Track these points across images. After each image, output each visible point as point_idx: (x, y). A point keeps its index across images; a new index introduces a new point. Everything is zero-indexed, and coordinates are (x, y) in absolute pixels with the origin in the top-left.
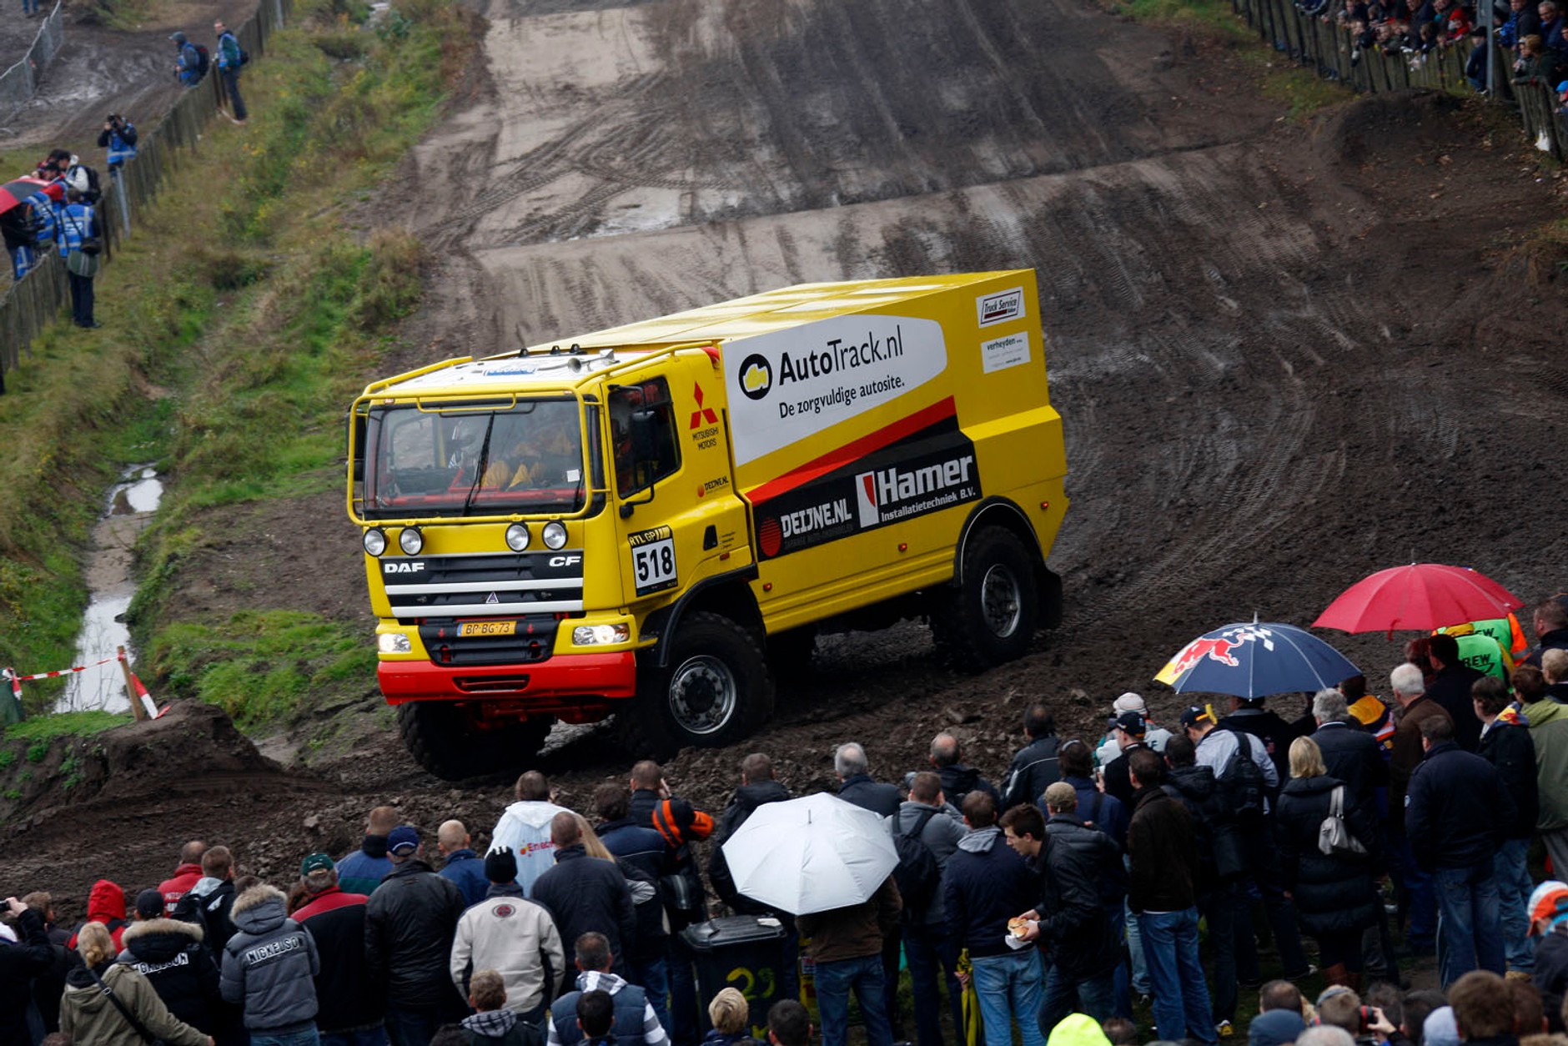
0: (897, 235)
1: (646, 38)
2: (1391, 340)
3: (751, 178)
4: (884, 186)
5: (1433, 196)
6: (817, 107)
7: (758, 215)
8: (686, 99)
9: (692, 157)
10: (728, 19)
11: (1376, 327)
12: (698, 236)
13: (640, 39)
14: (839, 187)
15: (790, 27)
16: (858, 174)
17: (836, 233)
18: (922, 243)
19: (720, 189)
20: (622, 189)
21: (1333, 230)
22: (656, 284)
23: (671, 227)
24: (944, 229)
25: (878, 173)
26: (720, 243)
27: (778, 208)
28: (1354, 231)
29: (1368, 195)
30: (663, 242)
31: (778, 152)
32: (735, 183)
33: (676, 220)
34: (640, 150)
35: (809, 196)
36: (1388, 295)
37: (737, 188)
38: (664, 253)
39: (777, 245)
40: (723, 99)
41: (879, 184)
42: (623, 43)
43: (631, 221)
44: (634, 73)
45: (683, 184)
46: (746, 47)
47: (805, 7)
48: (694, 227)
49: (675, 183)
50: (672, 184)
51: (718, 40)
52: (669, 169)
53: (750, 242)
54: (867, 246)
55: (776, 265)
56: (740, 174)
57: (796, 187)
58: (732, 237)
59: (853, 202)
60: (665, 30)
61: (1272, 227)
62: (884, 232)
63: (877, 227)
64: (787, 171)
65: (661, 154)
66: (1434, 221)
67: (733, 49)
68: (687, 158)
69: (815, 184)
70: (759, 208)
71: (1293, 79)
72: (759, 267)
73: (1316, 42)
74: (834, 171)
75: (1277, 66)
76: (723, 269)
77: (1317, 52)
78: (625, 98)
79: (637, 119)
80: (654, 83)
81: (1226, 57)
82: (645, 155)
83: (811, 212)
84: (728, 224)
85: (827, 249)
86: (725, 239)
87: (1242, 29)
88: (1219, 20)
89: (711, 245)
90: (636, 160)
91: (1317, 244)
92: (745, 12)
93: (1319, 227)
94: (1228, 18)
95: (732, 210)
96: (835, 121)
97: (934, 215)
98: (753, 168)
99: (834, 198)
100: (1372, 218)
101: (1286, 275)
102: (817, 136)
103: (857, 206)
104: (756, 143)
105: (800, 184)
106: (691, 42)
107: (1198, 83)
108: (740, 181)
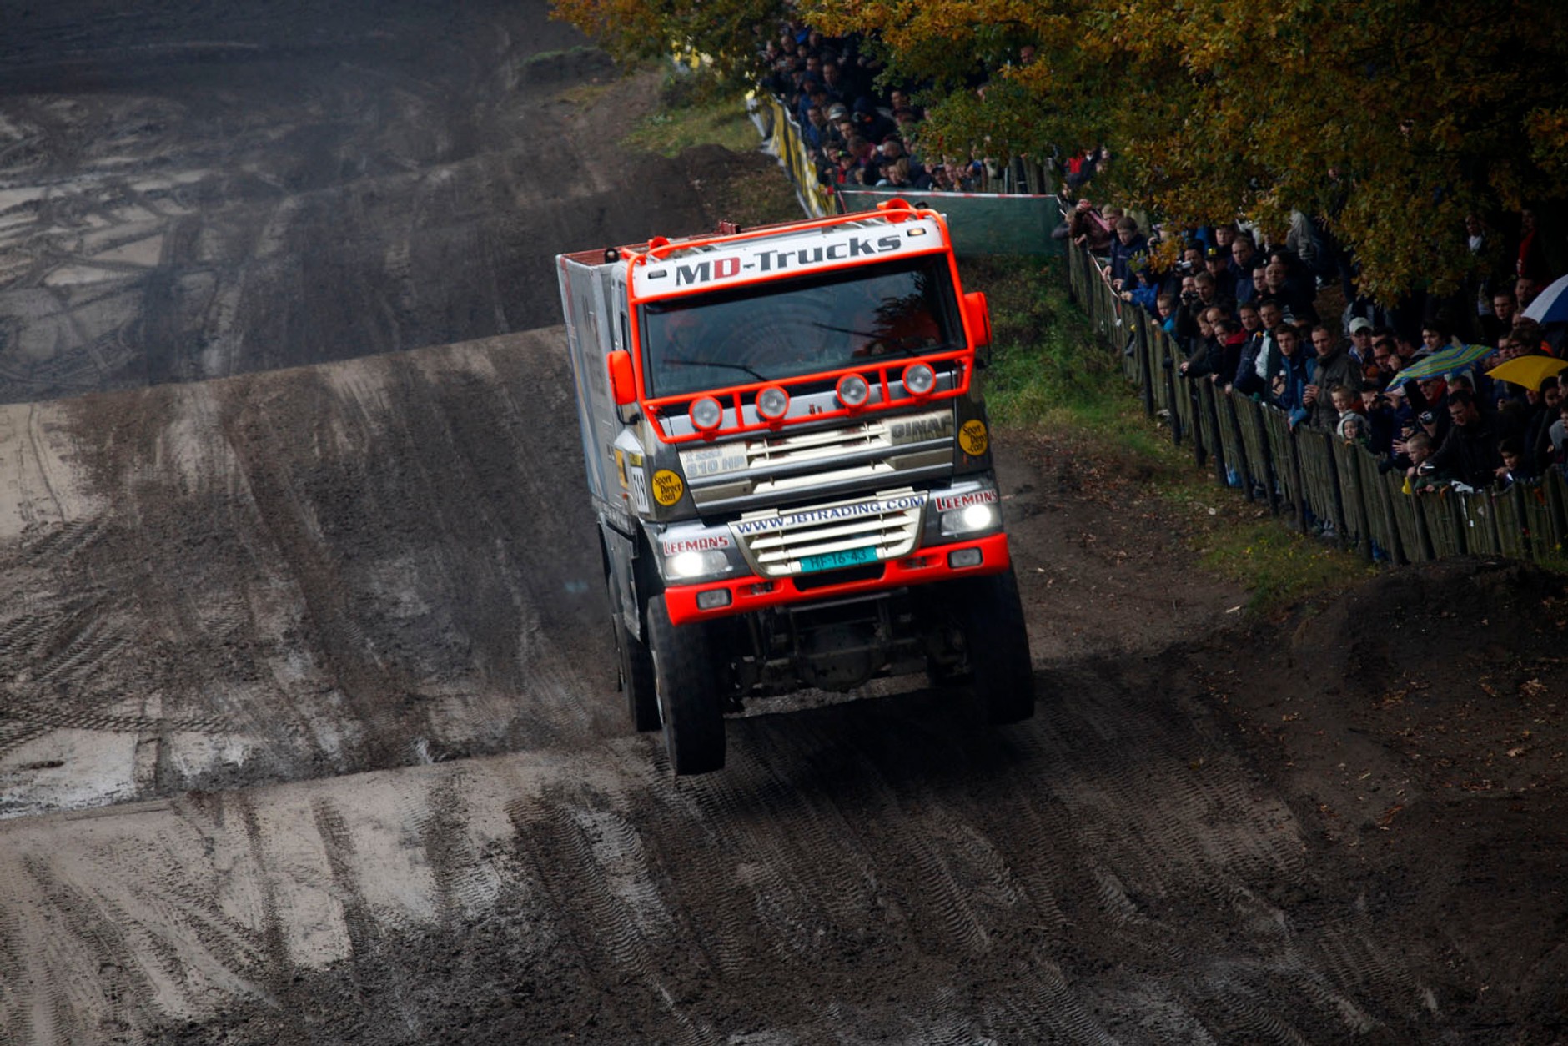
0: (537, 816)
1: (74, 457)
2: (1439, 1016)
3: (269, 712)
4: (514, 727)
5: (1512, 753)
6: (391, 583)
7: (282, 780)
8: (149, 567)
9: (158, 674)
10: (226, 423)
11: (1412, 991)
12: (170, 819)
13: (63, 458)
14: (430, 730)
15: (341, 438)
16: (466, 704)
17: (425, 813)
18: (583, 831)
19: (211, 732)
20: (27, 733)
21: (1330, 813)
22: (90, 908)
23: (119, 802)
24: (624, 806)
25: (501, 703)
26: (210, 830)
27: (319, 767)
28: (1368, 816)
29: (1394, 748)
30: (105, 829)
31: (320, 665)
32: (238, 721)
33: (129, 789)
34: (64, 660)
35: (375, 744)
36: (1433, 933)
37: (242, 730)
38: (104, 851)
39: (315, 835)
40: (216, 568)
41: (504, 723)
42: (34, 465)
43: (43, 792)
44: (51, 520)
45: (141, 722)
46: (258, 475)
47: (369, 402)
48: (163, 803)
49: (127, 721)
50: (121, 725)
51: (208, 461)
52: (117, 696)
53: (267, 829)
54: (483, 837)
55: (314, 871)
56: (247, 705)
57: (351, 727)
58: (233, 820)
59: (455, 756)
60: (110, 442)
61: (1221, 806)
62: (514, 811)
63: (500, 802)
64: (335, 699)
65: (101, 669)
66: (1516, 797)
67: (237, 477)
68: (150, 676)
69: (384, 722)
70: (282, 767)
71: (1257, 536)
72: (284, 876)
73: (1297, 468)
74: (420, 698)
75: (1227, 513)
76: (215, 880)
77: (1299, 490)
78: (35, 566)
79: (57, 604)
80: (89, 538)
81: (1134, 496)
82: (71, 670)
83: (378, 774)
84: (225, 797)
85: (407, 843)
86: (219, 823)
87: (1162, 447)
88: (1121, 430)
89: (195, 835)
90: (54, 679)
91: (1303, 838)
92: (258, 410)
93: (1304, 807)
94: (1136, 427)
95: (233, 770)
96: (424, 608)
97: (605, 780)
98: (273, 695)
99: (422, 748)
100: (1403, 791)
101: (1247, 893)
102: (390, 635)
103: (466, 763)
104: (278, 648)
105: (358, 723)
106: (159, 465)
107: (1084, 545)
108: (247, 717)
